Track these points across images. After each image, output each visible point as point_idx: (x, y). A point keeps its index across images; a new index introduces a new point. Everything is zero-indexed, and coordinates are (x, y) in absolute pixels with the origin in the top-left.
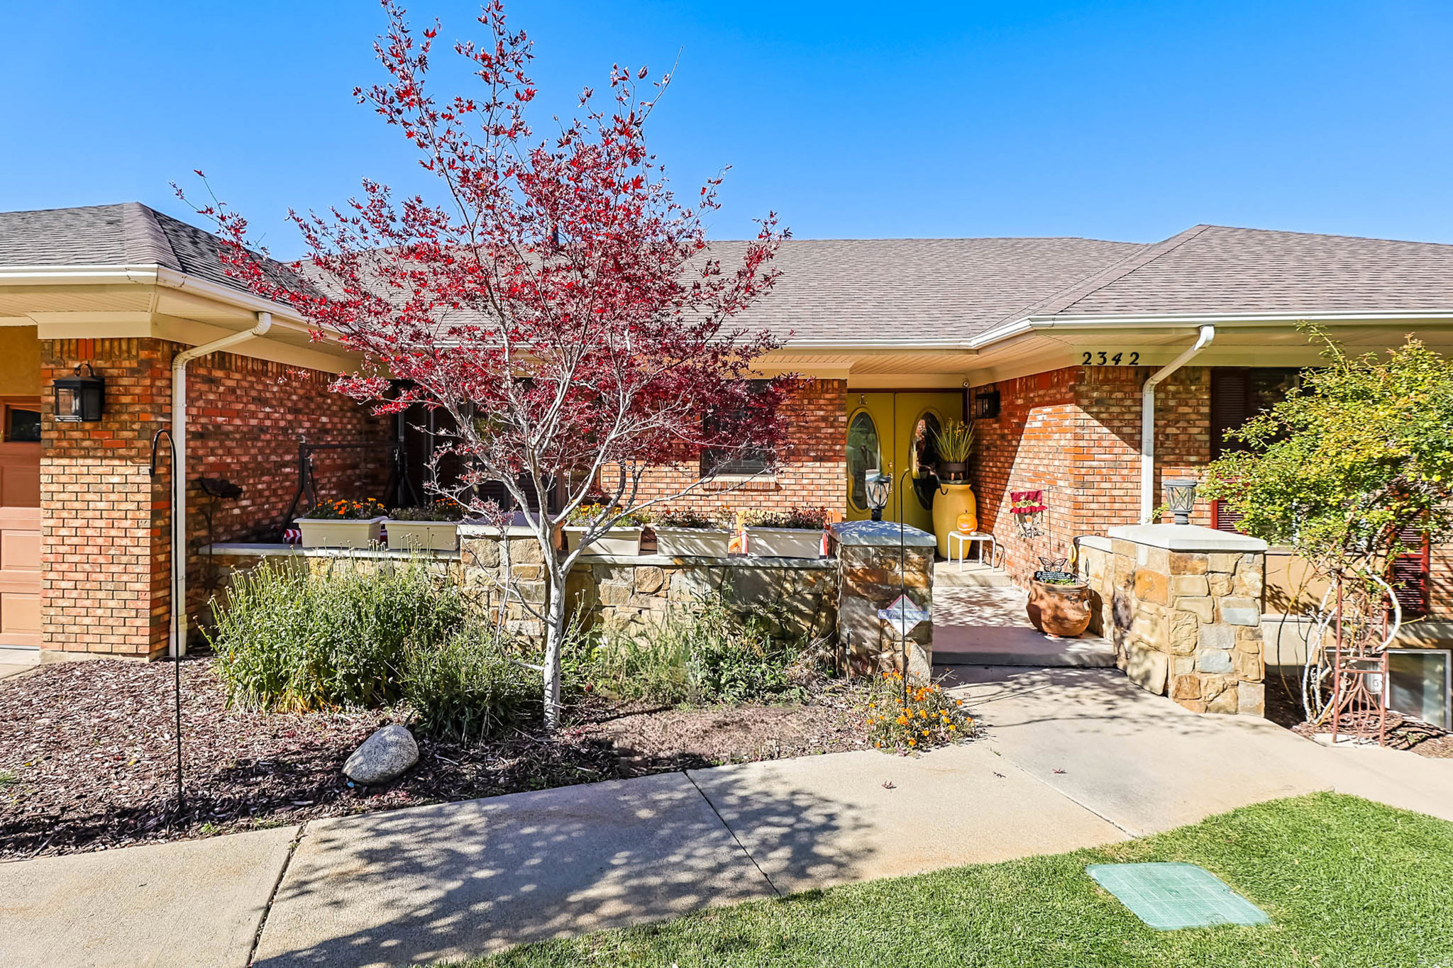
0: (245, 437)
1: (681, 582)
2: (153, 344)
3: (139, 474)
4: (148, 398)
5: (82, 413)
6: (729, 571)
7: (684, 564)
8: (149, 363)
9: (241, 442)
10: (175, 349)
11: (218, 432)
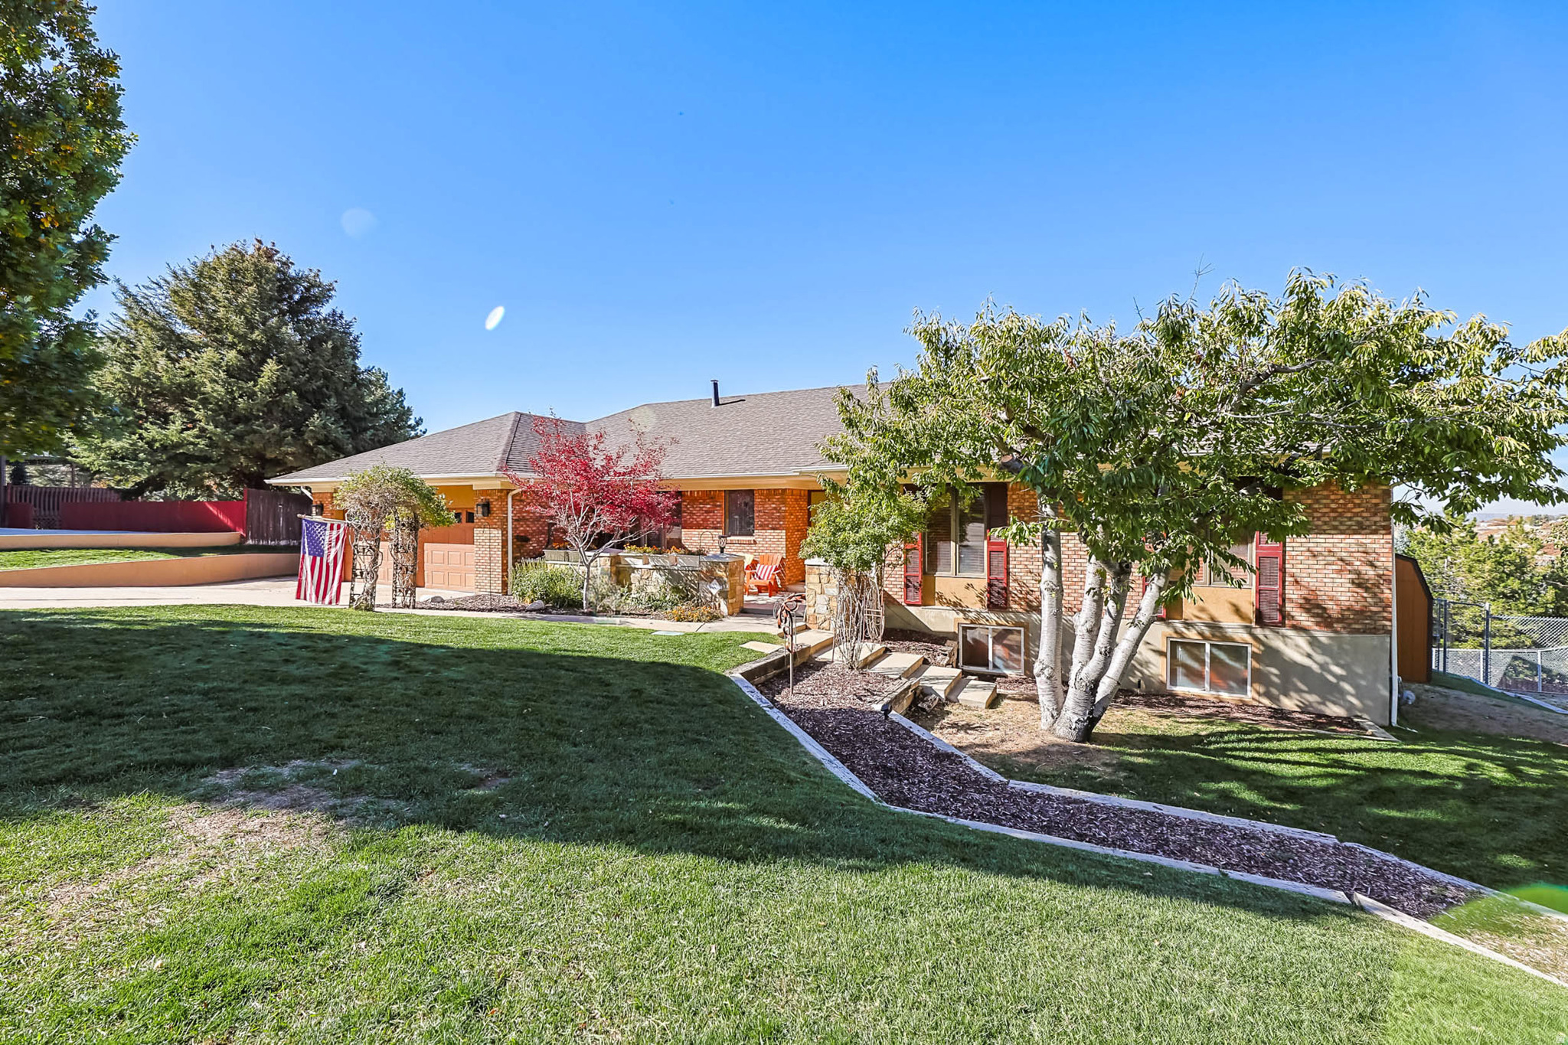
0: (534, 520)
1: (655, 574)
2: (501, 491)
3: (497, 533)
4: (500, 509)
5: (483, 514)
6: (671, 572)
7: (656, 568)
8: (500, 497)
9: (533, 522)
10: (508, 491)
11: (524, 519)
